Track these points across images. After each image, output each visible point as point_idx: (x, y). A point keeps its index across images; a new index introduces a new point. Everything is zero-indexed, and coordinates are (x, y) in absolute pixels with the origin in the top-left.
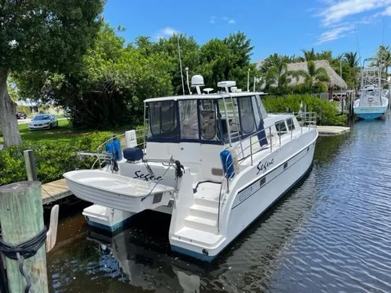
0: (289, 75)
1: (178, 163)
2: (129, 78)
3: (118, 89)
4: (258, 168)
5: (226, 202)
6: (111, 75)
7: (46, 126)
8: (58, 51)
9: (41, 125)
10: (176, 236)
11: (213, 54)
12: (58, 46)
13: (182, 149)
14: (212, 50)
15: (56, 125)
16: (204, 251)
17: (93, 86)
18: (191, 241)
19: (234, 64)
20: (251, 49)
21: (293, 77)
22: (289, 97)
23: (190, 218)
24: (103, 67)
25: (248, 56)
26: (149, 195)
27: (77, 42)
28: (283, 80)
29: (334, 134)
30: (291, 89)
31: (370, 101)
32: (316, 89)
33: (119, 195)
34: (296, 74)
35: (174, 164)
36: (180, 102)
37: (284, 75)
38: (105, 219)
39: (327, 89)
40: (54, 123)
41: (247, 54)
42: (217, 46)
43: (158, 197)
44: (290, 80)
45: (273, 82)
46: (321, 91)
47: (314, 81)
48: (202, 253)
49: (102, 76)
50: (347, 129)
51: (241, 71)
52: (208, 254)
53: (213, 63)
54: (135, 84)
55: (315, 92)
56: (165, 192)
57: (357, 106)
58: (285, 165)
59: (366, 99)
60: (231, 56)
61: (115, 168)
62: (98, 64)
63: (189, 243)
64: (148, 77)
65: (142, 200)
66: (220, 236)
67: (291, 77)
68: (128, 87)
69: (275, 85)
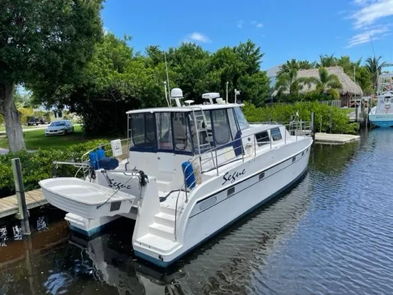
0: (301, 81)
1: (142, 173)
2: (135, 87)
3: (124, 98)
4: (224, 178)
5: (183, 211)
6: (117, 84)
7: (61, 131)
8: (55, 65)
9: (56, 131)
10: (137, 242)
11: (221, 62)
12: (54, 61)
13: (159, 158)
14: (221, 59)
15: (71, 131)
16: (160, 257)
17: (100, 95)
18: (150, 247)
19: (242, 72)
20: (261, 56)
21: (305, 84)
22: (298, 104)
23: (155, 225)
24: (110, 77)
25: (258, 63)
26: (106, 203)
27: (73, 56)
28: (294, 87)
29: (342, 142)
30: (302, 95)
31: (388, 108)
32: (327, 97)
33: (78, 203)
34: (308, 81)
35: (138, 174)
36: (156, 114)
37: (296, 82)
38: (82, 224)
39: (339, 96)
40: (69, 129)
41: (258, 61)
42: (225, 54)
43: (116, 205)
44: (301, 88)
45: (285, 89)
46: (333, 98)
47: (326, 88)
48: (158, 258)
49: (108, 85)
50: (357, 137)
51: (249, 78)
52: (162, 260)
53: (222, 70)
54: (140, 93)
55: (327, 100)
56: (125, 200)
57: (374, 113)
58: (262, 175)
59: (383, 106)
60: (240, 64)
61: (93, 176)
62: (105, 74)
63: (148, 249)
64: (153, 86)
65: (98, 208)
66: (176, 243)
67: (302, 84)
68: (133, 96)
69: (287, 92)
